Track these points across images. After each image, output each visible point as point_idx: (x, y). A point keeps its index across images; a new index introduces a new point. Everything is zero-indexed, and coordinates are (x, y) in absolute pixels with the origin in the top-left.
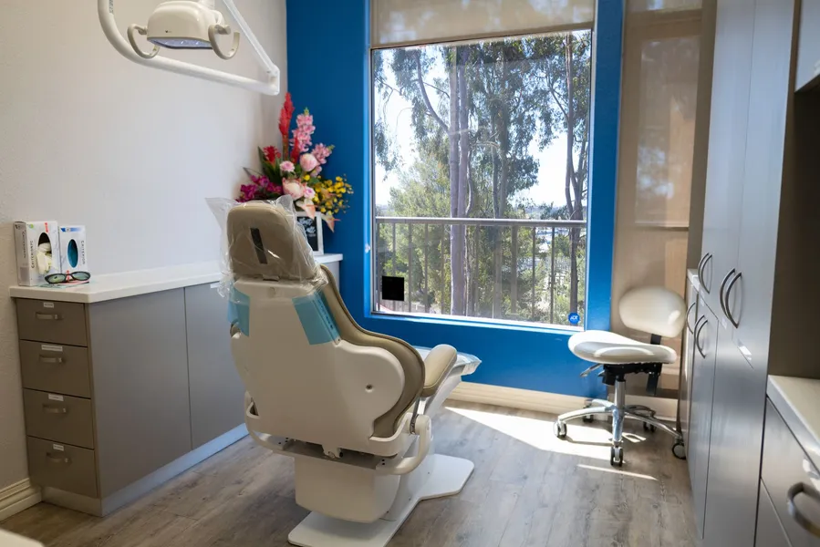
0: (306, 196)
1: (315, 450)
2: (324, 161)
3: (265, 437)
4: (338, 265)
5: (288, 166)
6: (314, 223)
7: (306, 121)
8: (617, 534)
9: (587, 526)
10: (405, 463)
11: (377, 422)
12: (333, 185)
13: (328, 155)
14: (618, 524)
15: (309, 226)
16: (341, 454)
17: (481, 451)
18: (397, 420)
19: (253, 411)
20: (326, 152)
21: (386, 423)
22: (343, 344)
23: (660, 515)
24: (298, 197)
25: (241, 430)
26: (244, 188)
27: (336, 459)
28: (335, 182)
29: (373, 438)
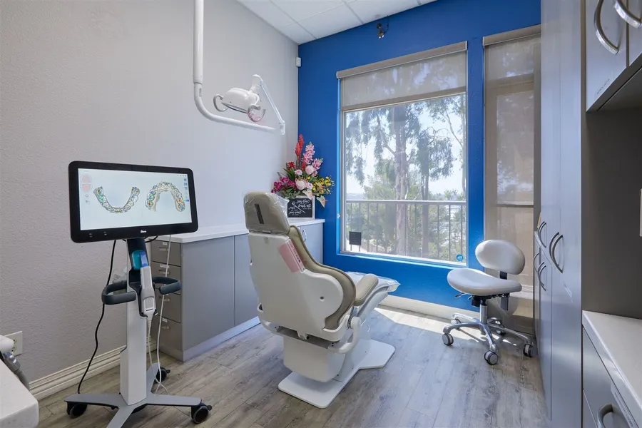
0: (308, 188)
1: (293, 333)
2: (318, 169)
3: (268, 323)
4: (322, 225)
5: (299, 172)
6: (311, 202)
7: (310, 148)
8: (488, 409)
9: (467, 400)
10: (346, 347)
11: (327, 319)
12: (324, 181)
14: (490, 400)
16: (308, 338)
17: (401, 340)
18: (339, 319)
19: (261, 308)
20: (320, 163)
21: (332, 321)
22: (306, 272)
23: (520, 398)
24: (303, 189)
25: (256, 320)
26: (276, 184)
27: (304, 340)
28: (325, 179)
29: (325, 330)
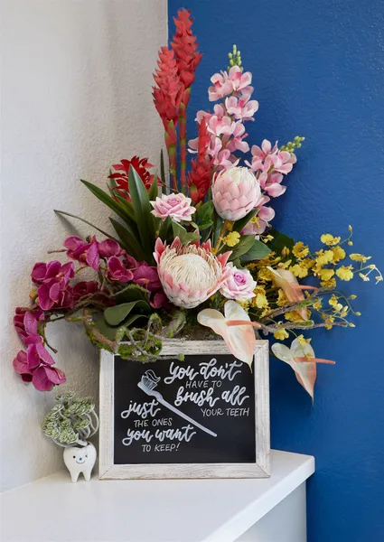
0: (227, 293)
2: (277, 190)
5: (176, 207)
6: (246, 376)
12: (312, 256)
13: (288, 169)
15: (228, 385)
20: (283, 161)
24: (204, 298)
26: (44, 274)
